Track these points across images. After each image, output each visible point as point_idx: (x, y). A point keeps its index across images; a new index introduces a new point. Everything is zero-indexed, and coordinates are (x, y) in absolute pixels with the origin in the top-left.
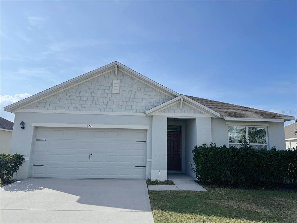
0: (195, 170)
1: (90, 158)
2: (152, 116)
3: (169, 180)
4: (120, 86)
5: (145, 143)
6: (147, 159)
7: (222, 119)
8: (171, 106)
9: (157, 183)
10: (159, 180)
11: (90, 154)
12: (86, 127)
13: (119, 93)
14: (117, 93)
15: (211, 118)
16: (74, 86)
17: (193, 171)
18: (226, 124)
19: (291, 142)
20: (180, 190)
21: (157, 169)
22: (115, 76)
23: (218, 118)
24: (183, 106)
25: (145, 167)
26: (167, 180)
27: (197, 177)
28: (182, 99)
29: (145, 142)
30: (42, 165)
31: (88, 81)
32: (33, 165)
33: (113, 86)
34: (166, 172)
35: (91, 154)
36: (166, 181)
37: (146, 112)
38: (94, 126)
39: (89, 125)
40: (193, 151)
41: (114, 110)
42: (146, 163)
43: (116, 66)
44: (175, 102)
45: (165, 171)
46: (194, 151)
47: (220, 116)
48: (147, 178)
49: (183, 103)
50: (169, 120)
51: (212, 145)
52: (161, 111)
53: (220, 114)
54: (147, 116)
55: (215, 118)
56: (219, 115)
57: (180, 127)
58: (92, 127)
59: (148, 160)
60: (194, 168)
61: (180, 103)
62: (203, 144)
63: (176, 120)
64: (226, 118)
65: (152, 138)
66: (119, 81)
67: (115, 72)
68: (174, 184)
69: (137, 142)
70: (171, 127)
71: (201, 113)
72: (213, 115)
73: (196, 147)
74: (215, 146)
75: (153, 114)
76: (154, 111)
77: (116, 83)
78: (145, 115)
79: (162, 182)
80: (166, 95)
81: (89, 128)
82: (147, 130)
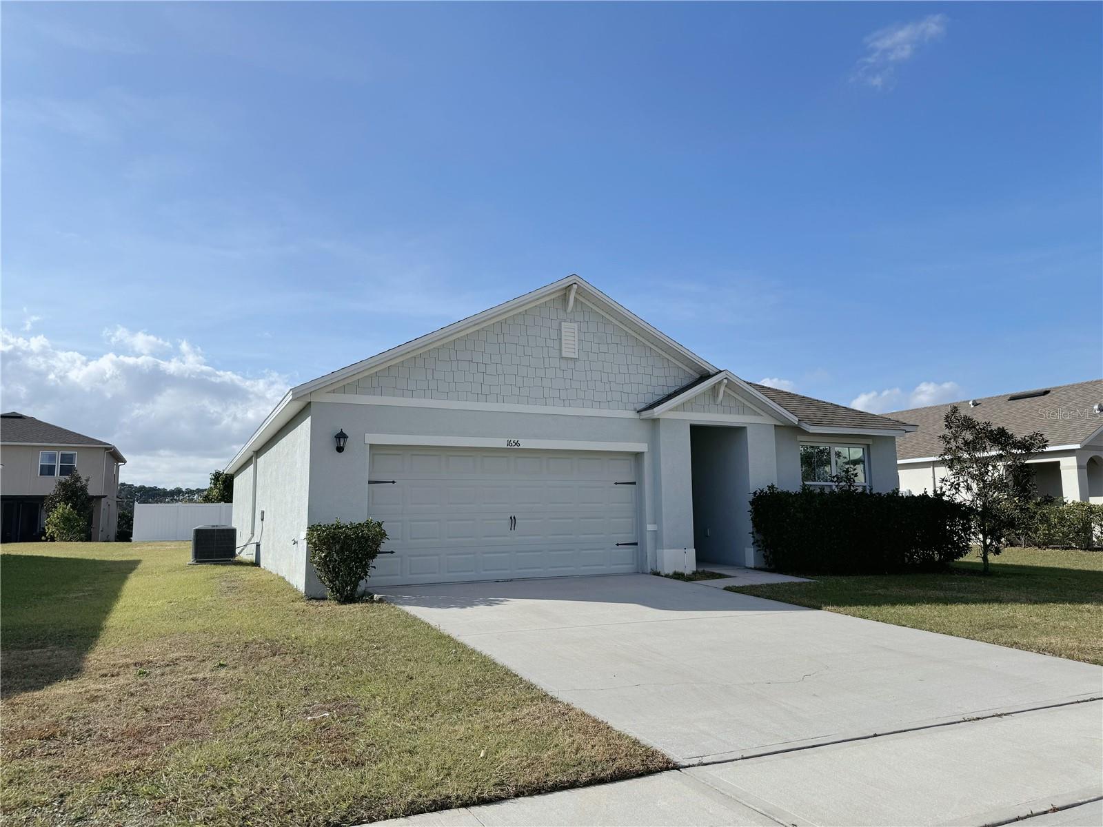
1: (513, 528)
2: (657, 419)
4: (578, 340)
5: (634, 485)
6: (648, 525)
10: (684, 570)
11: (511, 518)
12: (506, 447)
13: (576, 357)
14: (571, 358)
15: (775, 425)
18: (798, 440)
19: (935, 468)
23: (792, 427)
25: (636, 544)
26: (697, 571)
28: (725, 381)
29: (634, 483)
30: (392, 552)
33: (563, 338)
34: (693, 552)
35: (514, 518)
36: (694, 573)
38: (525, 444)
39: (512, 442)
41: (567, 402)
42: (642, 535)
45: (691, 550)
47: (795, 422)
48: (649, 571)
50: (695, 430)
52: (676, 409)
53: (797, 419)
55: (784, 427)
56: (795, 420)
58: (520, 447)
59: (650, 527)
64: (811, 427)
65: (658, 473)
66: (576, 326)
68: (732, 577)
69: (616, 483)
71: (756, 413)
72: (784, 419)
75: (661, 415)
77: (570, 332)
79: (690, 576)
80: (679, 368)
81: (513, 450)
82: (642, 453)
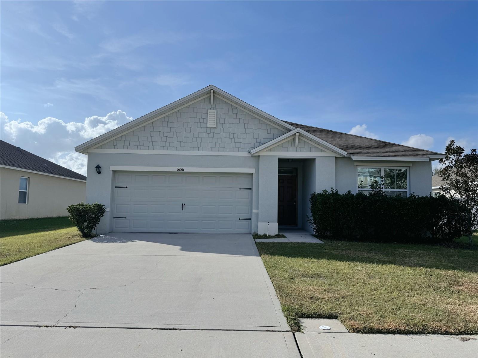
0: (312, 222)
1: (183, 209)
2: (259, 156)
3: (281, 234)
4: (217, 118)
7: (349, 158)
8: (283, 143)
9: (265, 236)
10: (268, 234)
12: (177, 171)
13: (215, 126)
14: (213, 127)
15: (335, 157)
16: (159, 119)
17: (309, 223)
18: (354, 165)
20: (292, 242)
21: (265, 222)
22: (211, 104)
23: (344, 157)
24: (299, 143)
25: (250, 219)
27: (315, 230)
28: (298, 134)
29: (251, 189)
30: (125, 218)
31: (176, 112)
32: (114, 218)
33: (208, 118)
34: (276, 225)
35: (184, 204)
36: (276, 235)
37: (252, 151)
38: (186, 170)
39: (180, 169)
40: (310, 198)
41: (210, 149)
42: (251, 215)
43: (212, 91)
44: (289, 137)
45: (274, 223)
46: (312, 198)
47: (346, 155)
48: (253, 232)
49: (299, 138)
50: (281, 161)
51: (333, 192)
52: (270, 150)
54: (252, 156)
55: (340, 157)
56: (345, 153)
57: (296, 169)
58: (184, 171)
59: (254, 211)
60: (310, 220)
61: (294, 139)
62: (323, 191)
63: (290, 160)
64: (355, 157)
65: (259, 184)
66: (215, 111)
67: (210, 98)
68: (286, 238)
69: (240, 189)
70: (283, 169)
71: (322, 151)
72: (338, 153)
73: (314, 195)
74: (337, 192)
75: (260, 154)
76: (262, 150)
77: (212, 114)
78: (249, 155)
79: (272, 236)
81: (180, 173)
82: (252, 174)
